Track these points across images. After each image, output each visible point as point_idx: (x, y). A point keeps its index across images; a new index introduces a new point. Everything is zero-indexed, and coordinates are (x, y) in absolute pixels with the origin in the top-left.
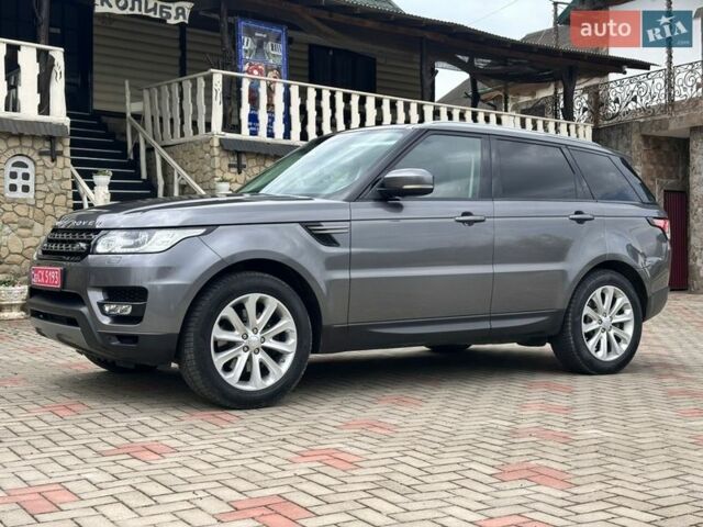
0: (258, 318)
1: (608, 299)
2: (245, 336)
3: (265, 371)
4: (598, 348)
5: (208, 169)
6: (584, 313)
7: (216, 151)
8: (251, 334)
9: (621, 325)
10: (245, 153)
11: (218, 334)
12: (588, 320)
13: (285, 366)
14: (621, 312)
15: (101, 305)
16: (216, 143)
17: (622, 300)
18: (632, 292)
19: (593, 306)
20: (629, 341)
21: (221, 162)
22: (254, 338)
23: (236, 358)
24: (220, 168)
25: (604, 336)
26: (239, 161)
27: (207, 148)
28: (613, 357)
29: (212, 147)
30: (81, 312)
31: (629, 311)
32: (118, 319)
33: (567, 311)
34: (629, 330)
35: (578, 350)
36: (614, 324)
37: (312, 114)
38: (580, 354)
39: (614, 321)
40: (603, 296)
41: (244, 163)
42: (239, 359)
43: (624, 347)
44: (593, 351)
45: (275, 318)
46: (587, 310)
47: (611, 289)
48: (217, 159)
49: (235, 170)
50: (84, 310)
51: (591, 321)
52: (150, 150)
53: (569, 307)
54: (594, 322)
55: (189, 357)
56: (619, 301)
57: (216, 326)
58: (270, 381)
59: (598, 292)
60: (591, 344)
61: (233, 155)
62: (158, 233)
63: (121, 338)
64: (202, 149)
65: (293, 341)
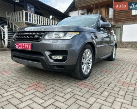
16: (24, 23)
30: (42, 59)
37: (38, 20)
50: (43, 58)
52: (11, 23)
55: (77, 68)
61: (27, 25)
62: (68, 33)
64: (22, 23)
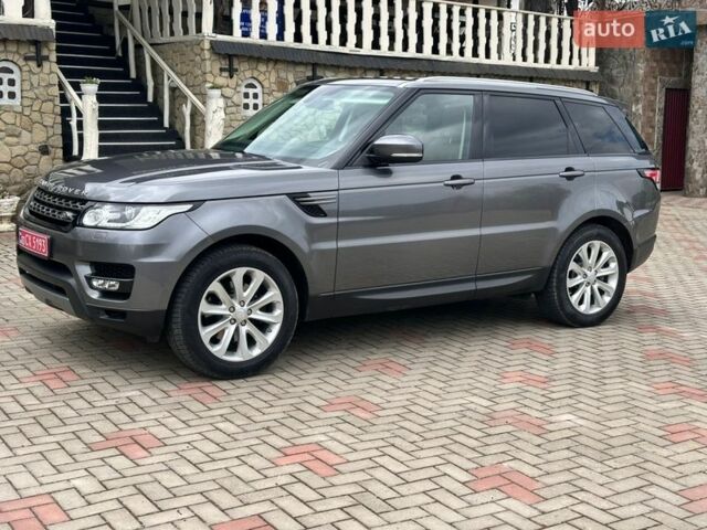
0: (245, 291)
1: (594, 253)
2: (232, 309)
3: (251, 342)
4: (581, 302)
5: (200, 72)
6: (569, 269)
7: (207, 55)
8: (237, 306)
9: (605, 279)
10: (236, 56)
11: (205, 308)
12: (573, 275)
13: (271, 336)
14: (606, 265)
15: (89, 279)
16: (207, 45)
17: (608, 253)
18: (619, 245)
19: (578, 260)
20: (612, 294)
21: (212, 66)
22: (241, 311)
23: (223, 331)
24: (211, 72)
25: (589, 289)
26: (231, 64)
27: (197, 50)
28: (596, 310)
29: (203, 50)
30: (69, 284)
31: (614, 265)
32: (105, 293)
33: (553, 267)
34: (613, 283)
35: (561, 305)
36: (599, 278)
38: (563, 309)
39: (598, 275)
40: (589, 250)
41: (235, 67)
42: (226, 332)
43: (607, 299)
44: (576, 306)
45: (263, 290)
46: (573, 266)
47: (597, 244)
48: (208, 63)
49: (226, 74)
50: (72, 281)
51: (576, 275)
52: (138, 47)
53: (555, 263)
54: (579, 277)
55: (176, 331)
56: (605, 255)
57: (203, 302)
58: (256, 352)
59: (585, 247)
60: (574, 299)
61: (224, 58)
62: (144, 209)
63: (109, 312)
64: (192, 50)
65: (279, 312)
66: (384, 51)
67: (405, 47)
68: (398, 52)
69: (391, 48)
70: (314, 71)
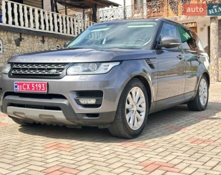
2: (132, 106)
15: (77, 100)
38: (199, 104)
43: (206, 100)
60: (200, 99)
66: (43, 30)
67: (50, 30)
68: (47, 31)
69: (45, 29)
70: (21, 36)
